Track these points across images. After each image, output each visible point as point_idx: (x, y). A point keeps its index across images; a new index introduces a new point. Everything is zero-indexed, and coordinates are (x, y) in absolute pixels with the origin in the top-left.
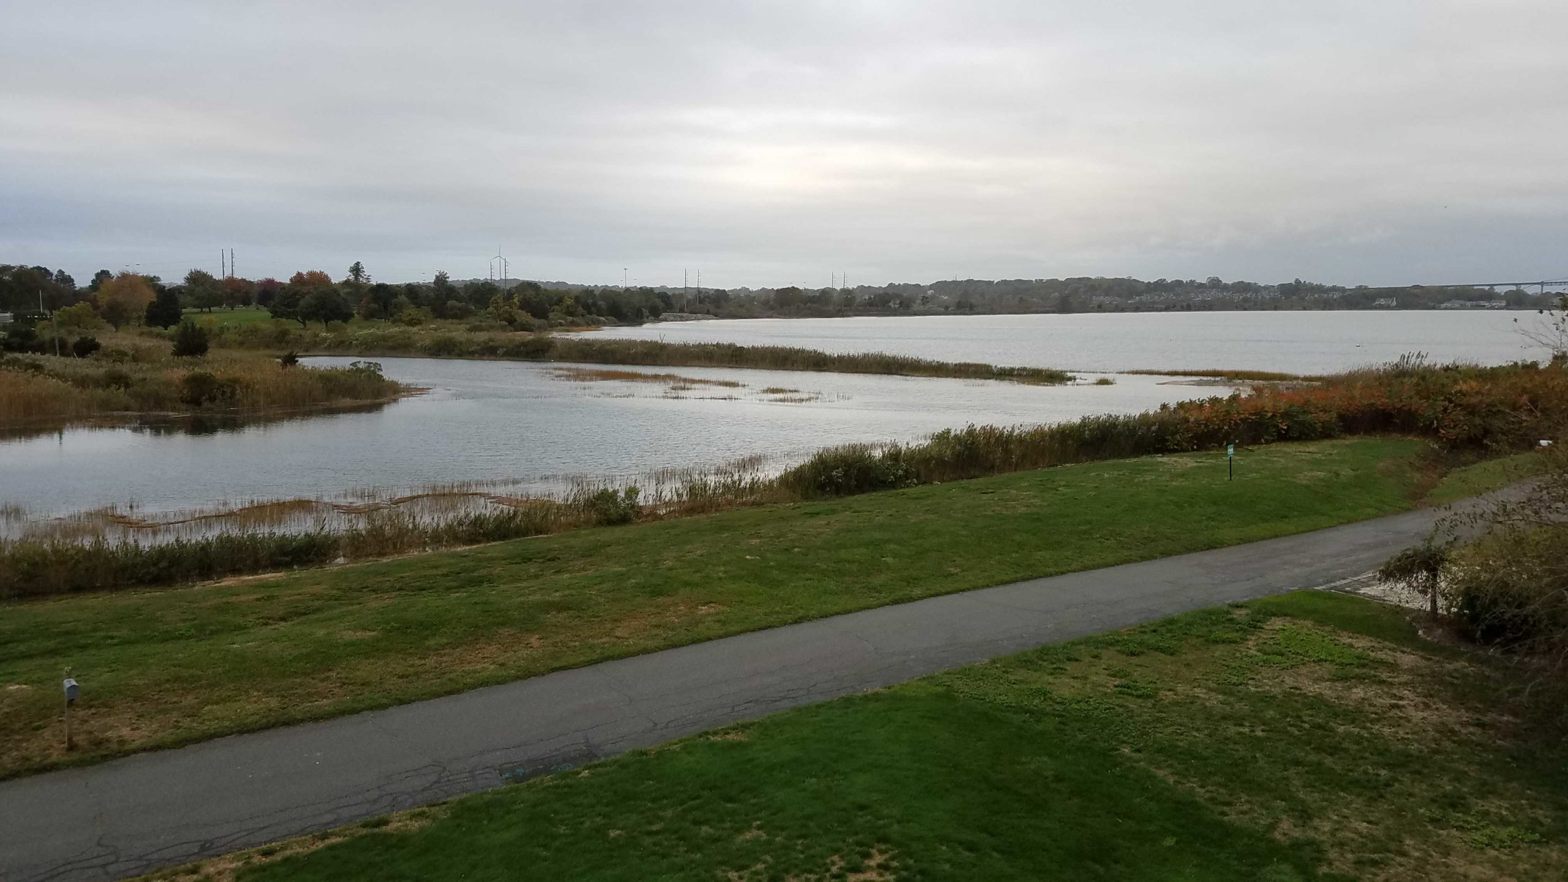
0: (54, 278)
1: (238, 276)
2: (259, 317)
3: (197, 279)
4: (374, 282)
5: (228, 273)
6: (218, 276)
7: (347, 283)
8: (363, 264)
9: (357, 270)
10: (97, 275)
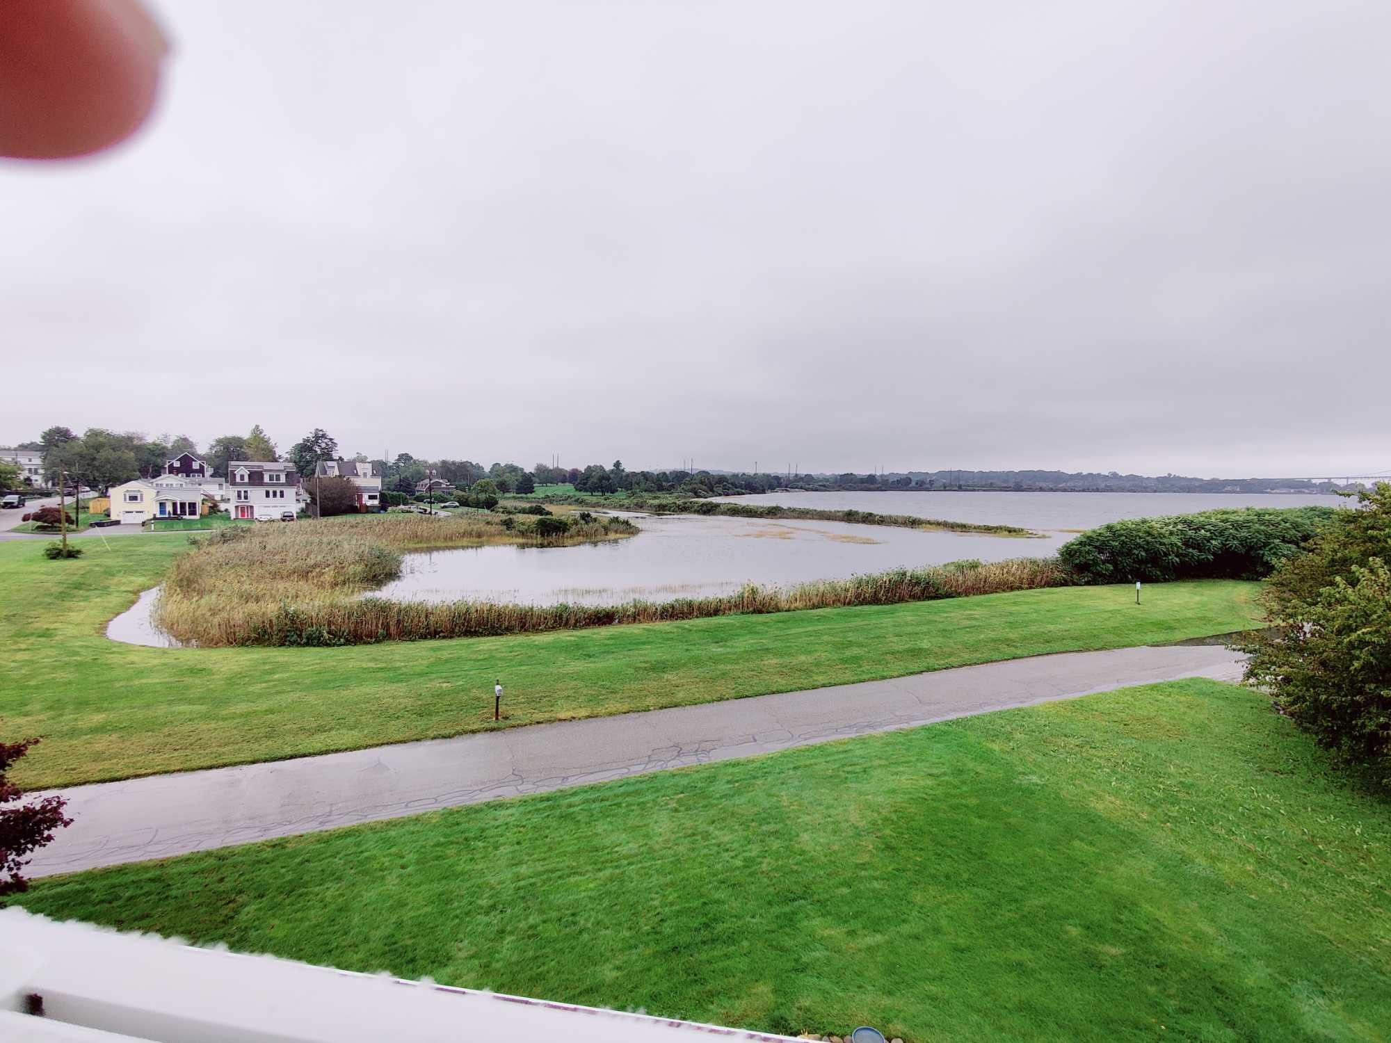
0: (474, 467)
3: (541, 469)
4: (626, 471)
7: (612, 471)
8: (621, 461)
9: (617, 464)
10: (494, 465)
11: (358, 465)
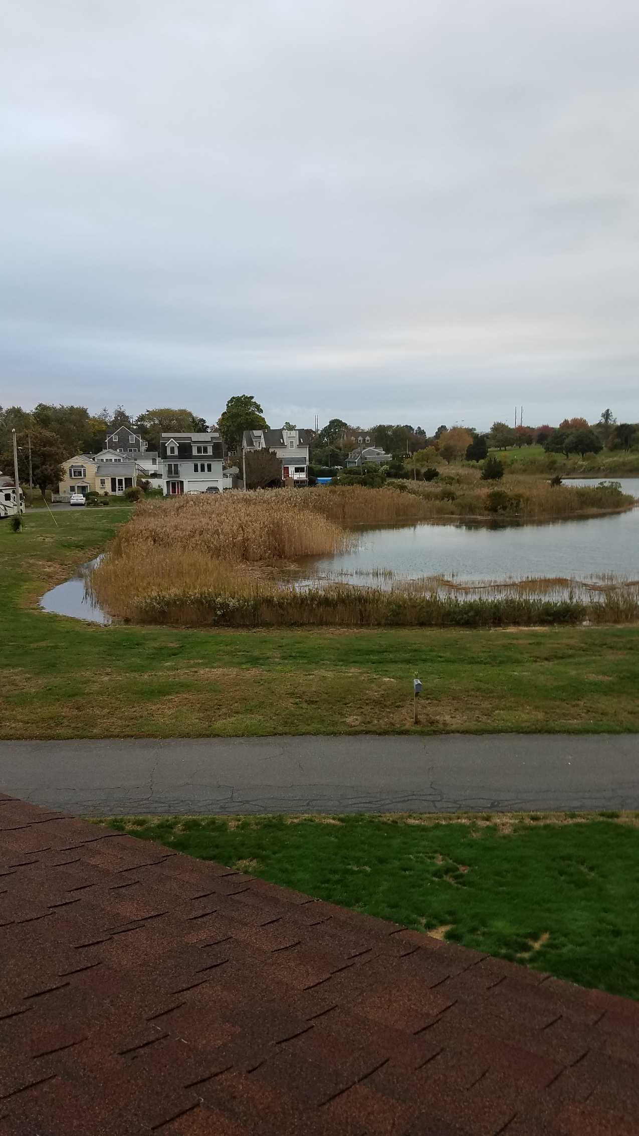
0: (415, 432)
1: (525, 425)
2: (537, 451)
3: (499, 428)
4: (618, 423)
5: (518, 424)
6: (512, 426)
7: (599, 425)
8: (612, 410)
9: (607, 415)
10: (439, 429)
11: (285, 433)
